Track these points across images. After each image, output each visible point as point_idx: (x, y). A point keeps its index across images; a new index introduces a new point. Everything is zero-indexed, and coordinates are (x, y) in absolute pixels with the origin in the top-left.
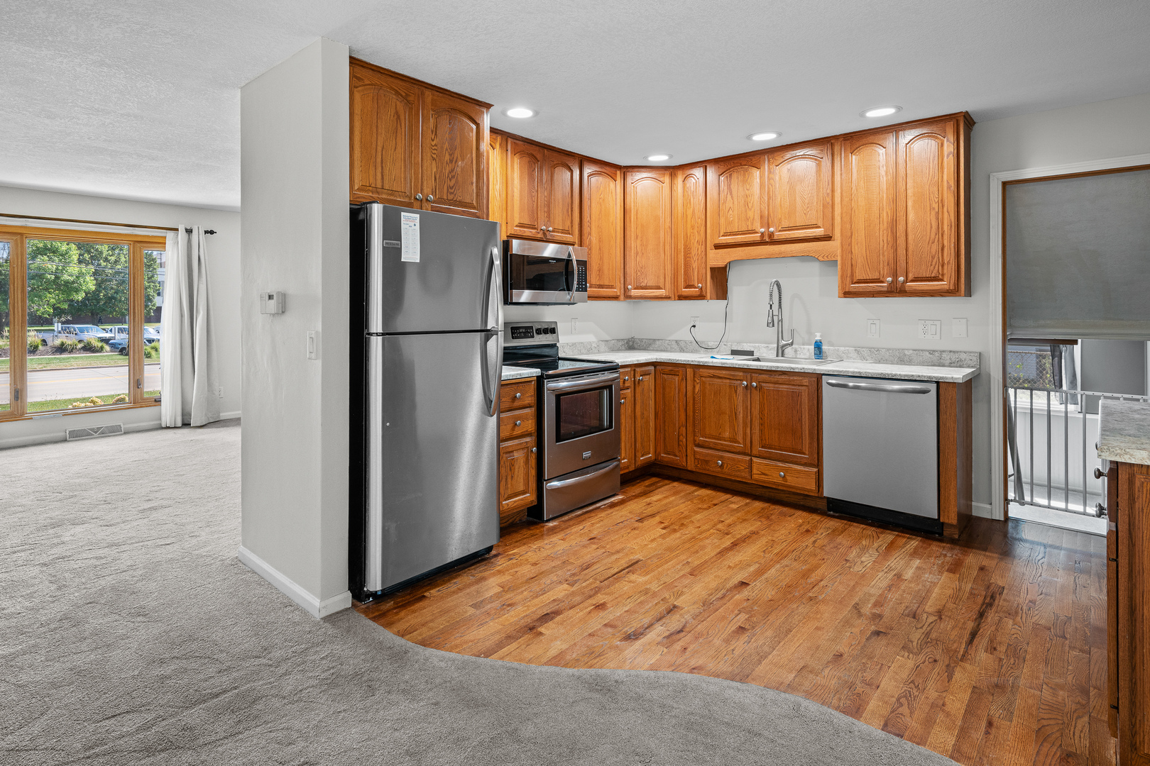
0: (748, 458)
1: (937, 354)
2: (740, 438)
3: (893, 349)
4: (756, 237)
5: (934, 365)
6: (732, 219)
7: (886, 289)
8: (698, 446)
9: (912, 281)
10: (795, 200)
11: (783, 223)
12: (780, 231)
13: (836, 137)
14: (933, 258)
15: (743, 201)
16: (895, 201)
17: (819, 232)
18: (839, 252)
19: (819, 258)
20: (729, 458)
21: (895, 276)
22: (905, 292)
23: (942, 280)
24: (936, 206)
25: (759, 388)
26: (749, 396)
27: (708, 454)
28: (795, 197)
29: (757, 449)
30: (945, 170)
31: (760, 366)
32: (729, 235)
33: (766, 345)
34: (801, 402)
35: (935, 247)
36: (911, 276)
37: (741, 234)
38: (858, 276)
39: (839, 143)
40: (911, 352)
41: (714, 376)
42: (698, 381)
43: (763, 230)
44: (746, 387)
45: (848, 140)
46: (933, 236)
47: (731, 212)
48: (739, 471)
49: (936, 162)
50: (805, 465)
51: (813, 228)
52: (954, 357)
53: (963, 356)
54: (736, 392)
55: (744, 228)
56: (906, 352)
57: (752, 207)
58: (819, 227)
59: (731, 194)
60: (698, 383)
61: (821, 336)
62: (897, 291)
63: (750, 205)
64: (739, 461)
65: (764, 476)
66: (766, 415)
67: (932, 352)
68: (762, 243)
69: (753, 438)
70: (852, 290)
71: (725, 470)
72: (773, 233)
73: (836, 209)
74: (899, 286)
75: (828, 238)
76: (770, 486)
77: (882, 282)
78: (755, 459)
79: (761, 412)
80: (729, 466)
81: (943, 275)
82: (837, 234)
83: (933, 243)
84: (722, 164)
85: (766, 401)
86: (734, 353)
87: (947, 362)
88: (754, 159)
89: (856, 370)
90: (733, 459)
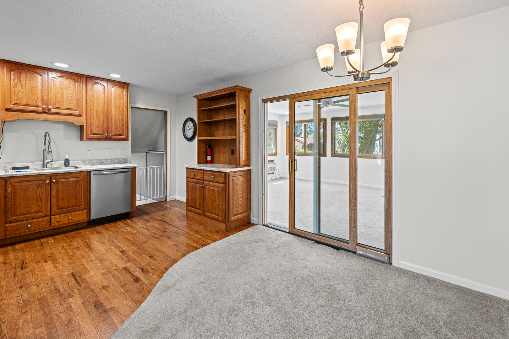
0: (48, 218)
1: (113, 160)
2: (43, 210)
3: (97, 160)
4: (40, 109)
5: (112, 164)
6: (21, 97)
7: (104, 138)
8: (10, 222)
9: (114, 135)
10: (64, 96)
11: (56, 105)
12: (54, 109)
13: (84, 75)
14: (120, 128)
15: (30, 89)
16: (108, 106)
17: (76, 112)
18: (85, 122)
19: (75, 123)
20: (35, 222)
21: (108, 133)
22: (111, 139)
23: (123, 135)
24: (121, 111)
25: (57, 182)
26: (49, 187)
27: (18, 225)
28: (64, 95)
29: (54, 211)
30: (124, 100)
31: (58, 172)
32: (18, 105)
33: (32, 163)
34: (80, 184)
35: (121, 125)
36: (113, 134)
37: (28, 106)
38: (94, 132)
39: (85, 78)
40: (104, 160)
41: (24, 181)
42: (10, 186)
43: (44, 106)
44: (48, 183)
45: (90, 78)
46: (120, 121)
47: (20, 93)
48: (42, 226)
49: (121, 97)
50: (82, 210)
51: (72, 110)
52: (118, 161)
53: (121, 160)
54: (41, 187)
55: (31, 103)
56: (103, 160)
57: (37, 93)
58: (76, 110)
59: (21, 83)
60: (9, 187)
61: (68, 157)
62: (108, 138)
63: (35, 92)
64: (42, 221)
65: (59, 223)
66: (60, 194)
67: (111, 160)
68: (43, 112)
69: (52, 207)
70: (91, 137)
71: (32, 229)
72: (50, 109)
73: (83, 104)
74: (109, 137)
75: (80, 115)
76: (62, 226)
77: (103, 135)
78: (53, 217)
79: (57, 193)
80: (35, 226)
81: (123, 134)
82: (84, 114)
83: (121, 123)
84: (13, 65)
85: (60, 187)
86: (14, 168)
87: (116, 163)
88: (38, 71)
89: (105, 168)
90: (39, 221)
